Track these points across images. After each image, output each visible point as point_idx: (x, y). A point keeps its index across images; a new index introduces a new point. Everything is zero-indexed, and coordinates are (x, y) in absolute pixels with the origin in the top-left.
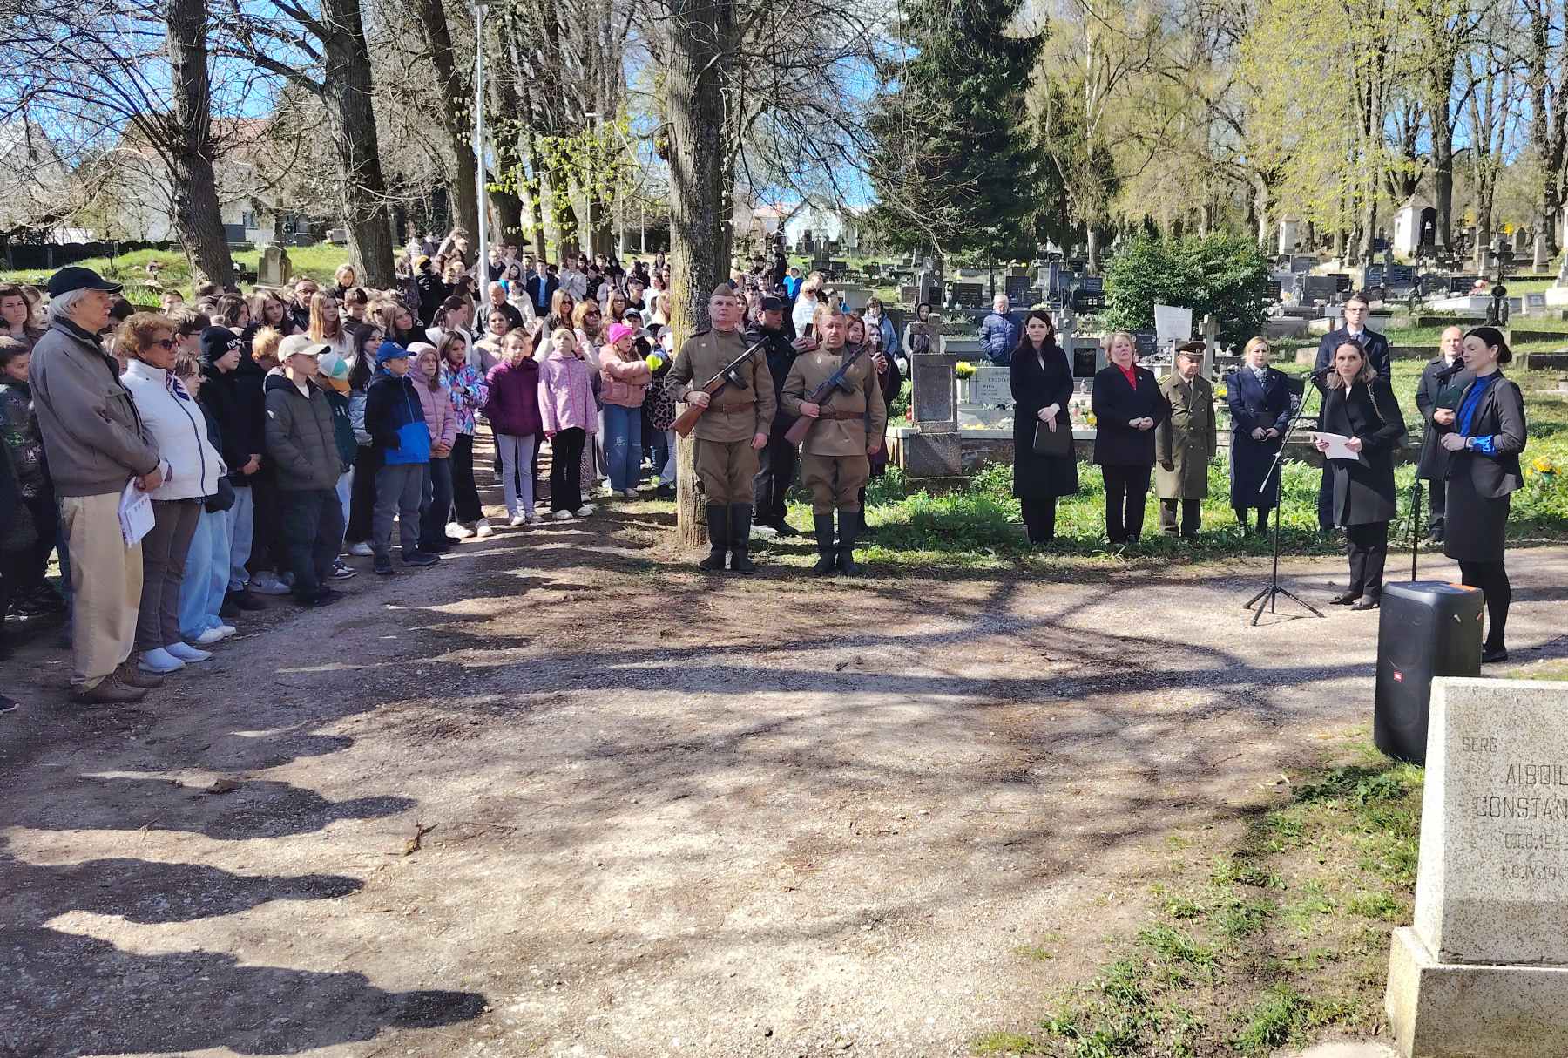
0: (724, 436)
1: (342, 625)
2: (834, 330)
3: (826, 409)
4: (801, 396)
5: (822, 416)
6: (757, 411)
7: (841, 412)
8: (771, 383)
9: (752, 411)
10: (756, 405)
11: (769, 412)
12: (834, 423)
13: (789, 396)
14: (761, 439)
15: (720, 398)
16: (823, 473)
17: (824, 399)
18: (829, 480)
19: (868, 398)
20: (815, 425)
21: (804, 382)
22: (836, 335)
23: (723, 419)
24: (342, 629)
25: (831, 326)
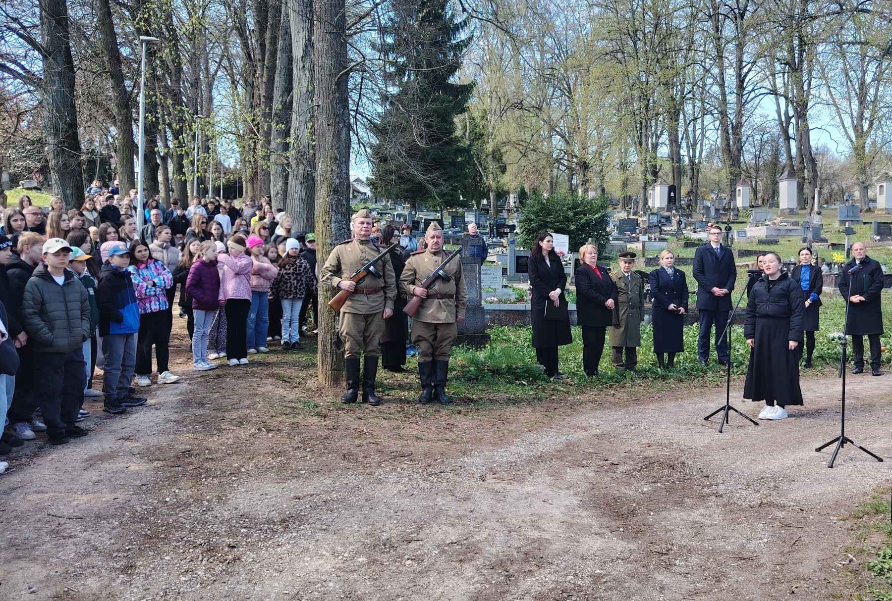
0: (363, 310)
1: (90, 458)
2: (435, 240)
3: (431, 291)
4: (413, 283)
5: (429, 296)
6: (385, 293)
7: (441, 294)
8: (394, 275)
9: (382, 293)
10: (384, 289)
11: (392, 294)
12: (436, 301)
13: (406, 283)
14: (388, 312)
15: (363, 284)
16: (427, 334)
17: (430, 285)
18: (431, 339)
19: (457, 285)
20: (423, 303)
21: (415, 273)
22: (437, 243)
23: (364, 298)
24: (91, 462)
25: (433, 237)
